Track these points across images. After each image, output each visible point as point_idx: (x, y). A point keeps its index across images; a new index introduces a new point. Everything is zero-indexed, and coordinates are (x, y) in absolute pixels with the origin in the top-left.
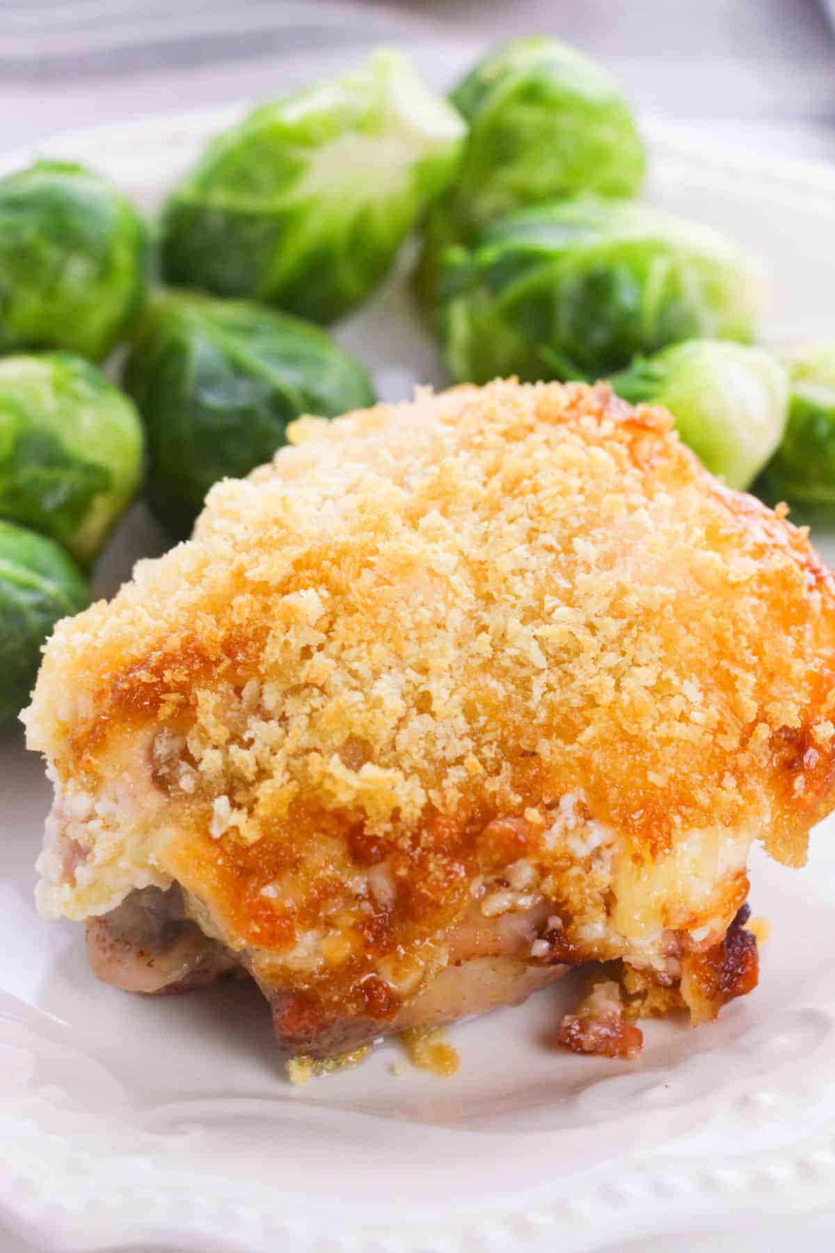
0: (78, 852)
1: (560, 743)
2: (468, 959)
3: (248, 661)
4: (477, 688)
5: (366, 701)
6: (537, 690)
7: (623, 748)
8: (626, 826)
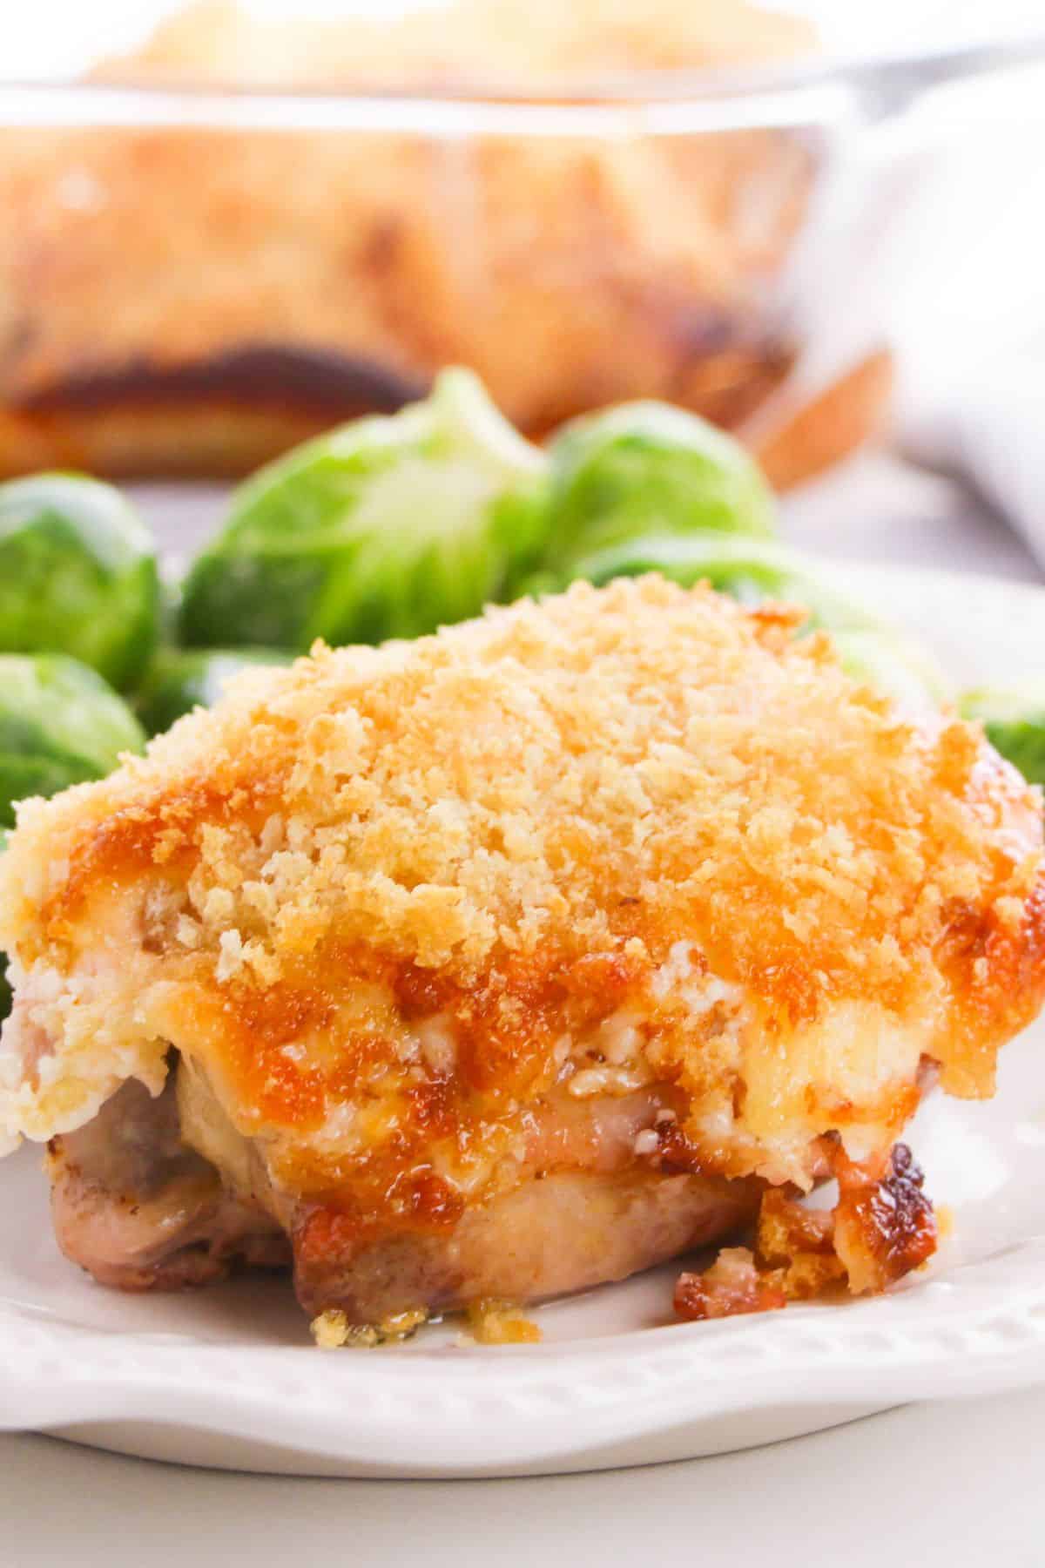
0: (43, 1042)
1: (669, 882)
2: (552, 1171)
3: (269, 792)
4: (562, 828)
5: (420, 825)
6: (640, 831)
7: (751, 892)
8: (757, 984)
